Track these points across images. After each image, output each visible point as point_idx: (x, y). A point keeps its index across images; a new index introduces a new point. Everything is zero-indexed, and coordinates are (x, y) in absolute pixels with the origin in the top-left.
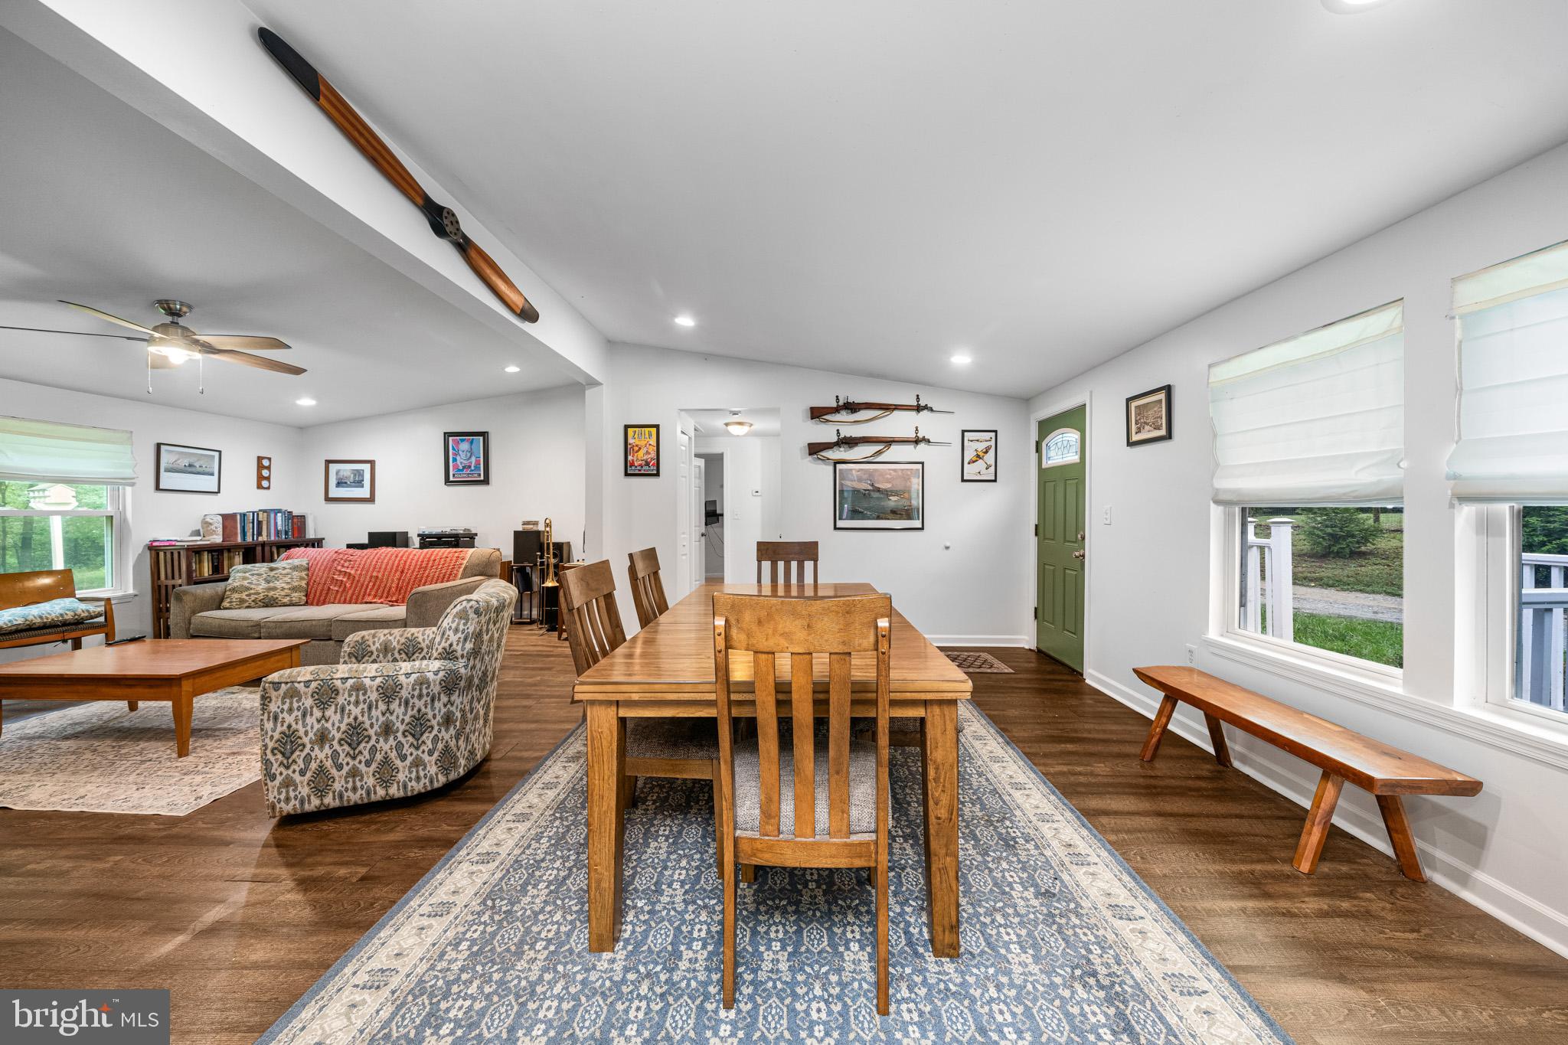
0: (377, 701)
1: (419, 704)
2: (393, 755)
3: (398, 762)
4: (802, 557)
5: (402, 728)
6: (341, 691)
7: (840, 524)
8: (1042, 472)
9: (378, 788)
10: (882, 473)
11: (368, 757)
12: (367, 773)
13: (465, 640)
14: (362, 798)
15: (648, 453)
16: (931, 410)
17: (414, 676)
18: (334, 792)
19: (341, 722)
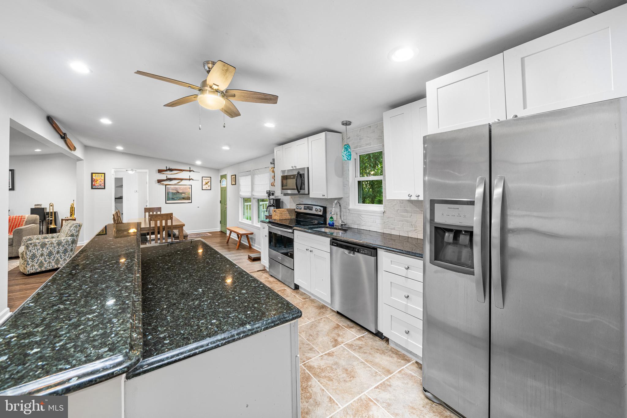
0: (56, 246)
1: (66, 246)
2: (59, 258)
3: (60, 260)
4: (157, 211)
5: (62, 252)
6: (47, 244)
7: (167, 202)
8: (221, 188)
9: (55, 265)
10: (180, 188)
11: (53, 259)
12: (53, 262)
13: (76, 232)
14: (51, 268)
15: (101, 182)
16: (194, 171)
17: (65, 240)
18: (44, 267)
19: (47, 251)
